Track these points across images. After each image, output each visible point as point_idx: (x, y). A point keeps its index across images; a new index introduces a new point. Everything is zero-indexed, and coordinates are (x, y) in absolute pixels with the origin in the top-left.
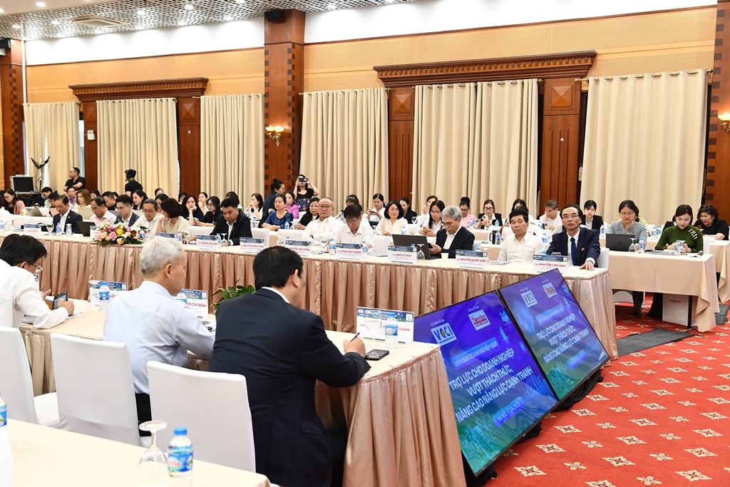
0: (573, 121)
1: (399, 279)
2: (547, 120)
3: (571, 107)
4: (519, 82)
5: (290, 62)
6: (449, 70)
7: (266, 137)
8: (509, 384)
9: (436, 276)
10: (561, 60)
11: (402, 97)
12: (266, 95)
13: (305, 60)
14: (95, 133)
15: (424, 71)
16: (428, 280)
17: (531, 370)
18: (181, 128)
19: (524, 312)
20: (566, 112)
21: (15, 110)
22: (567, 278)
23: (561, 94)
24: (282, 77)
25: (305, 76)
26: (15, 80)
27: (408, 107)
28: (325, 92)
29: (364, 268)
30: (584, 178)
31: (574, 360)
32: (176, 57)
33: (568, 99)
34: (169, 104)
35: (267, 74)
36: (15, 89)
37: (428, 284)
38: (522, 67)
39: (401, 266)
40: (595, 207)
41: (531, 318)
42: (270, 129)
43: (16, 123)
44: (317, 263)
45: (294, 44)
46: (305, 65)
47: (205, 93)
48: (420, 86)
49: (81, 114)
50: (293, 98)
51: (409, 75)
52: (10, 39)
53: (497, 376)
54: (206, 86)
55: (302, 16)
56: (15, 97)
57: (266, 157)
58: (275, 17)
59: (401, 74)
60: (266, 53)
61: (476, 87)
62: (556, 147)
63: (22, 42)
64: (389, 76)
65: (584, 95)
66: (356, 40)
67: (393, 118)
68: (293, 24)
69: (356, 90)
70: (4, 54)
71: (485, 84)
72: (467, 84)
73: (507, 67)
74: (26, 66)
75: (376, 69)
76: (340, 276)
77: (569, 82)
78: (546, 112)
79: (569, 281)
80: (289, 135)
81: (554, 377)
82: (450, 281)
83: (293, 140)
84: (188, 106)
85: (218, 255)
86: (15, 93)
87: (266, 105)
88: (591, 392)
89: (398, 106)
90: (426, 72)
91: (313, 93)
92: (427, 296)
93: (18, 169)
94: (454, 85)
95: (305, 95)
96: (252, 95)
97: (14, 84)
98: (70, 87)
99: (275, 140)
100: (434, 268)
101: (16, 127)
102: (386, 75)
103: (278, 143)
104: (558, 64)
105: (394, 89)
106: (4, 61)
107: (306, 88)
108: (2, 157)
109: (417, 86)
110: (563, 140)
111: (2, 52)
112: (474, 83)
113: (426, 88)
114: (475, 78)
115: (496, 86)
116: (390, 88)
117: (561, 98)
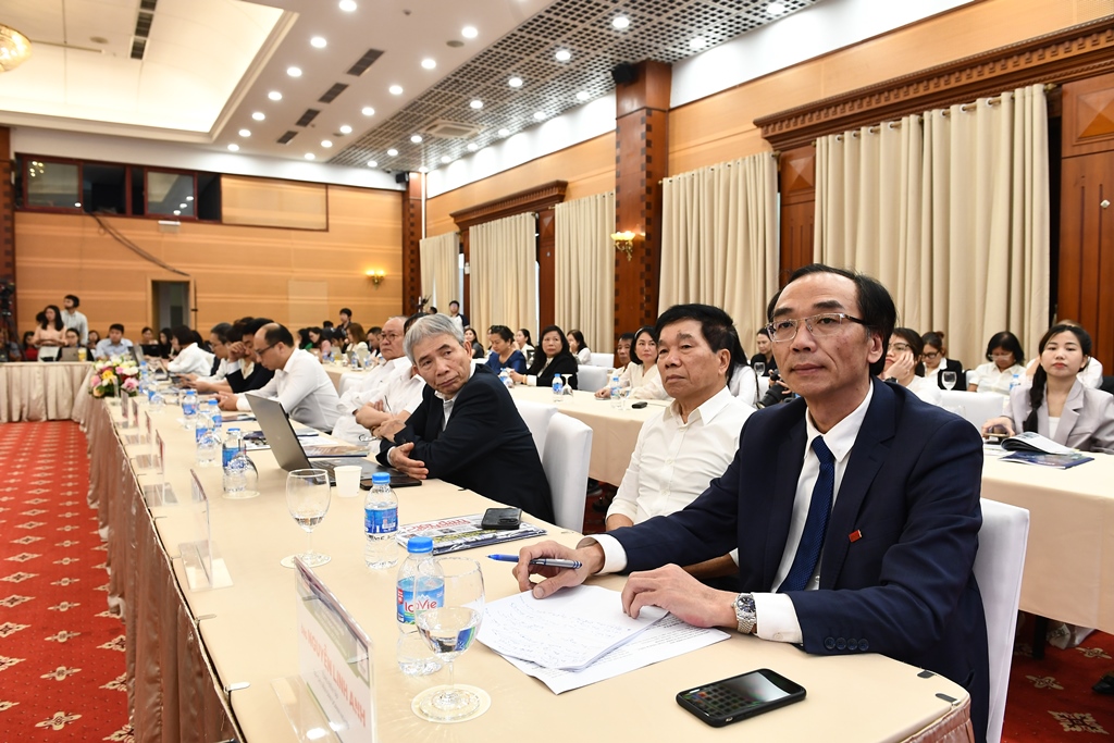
4: (1005, 97)
5: (642, 137)
6: (873, 101)
7: (617, 250)
10: (1095, 37)
11: (799, 164)
13: (670, 133)
14: (469, 263)
15: (832, 111)
18: (542, 249)
21: (412, 247)
23: (1101, 108)
24: (635, 162)
25: (671, 157)
26: (412, 215)
27: (808, 179)
28: (688, 175)
34: (531, 220)
35: (618, 160)
36: (412, 225)
42: (621, 236)
43: (412, 261)
45: (650, 111)
46: (671, 142)
47: (564, 199)
48: (824, 138)
49: (461, 245)
50: (648, 190)
51: (807, 124)
52: (408, 173)
54: (564, 191)
55: (667, 69)
56: (413, 234)
57: (617, 278)
59: (796, 124)
60: (618, 130)
61: (921, 121)
62: (1092, 221)
63: (423, 174)
64: (778, 132)
67: (787, 201)
69: (729, 164)
70: (403, 189)
71: (937, 113)
72: (904, 121)
73: (981, 73)
74: (427, 199)
75: (759, 123)
78: (1066, 150)
80: (642, 242)
83: (647, 250)
84: (548, 220)
86: (412, 229)
87: (618, 203)
90: (835, 113)
91: (675, 179)
94: (882, 126)
95: (666, 181)
96: (606, 194)
97: (412, 220)
98: (452, 215)
99: (626, 253)
101: (412, 265)
102: (774, 130)
103: (630, 257)
104: (1089, 47)
105: (788, 153)
106: (404, 195)
107: (670, 172)
108: (401, 299)
109: (818, 139)
110: (1108, 203)
111: (399, 187)
112: (918, 117)
113: (834, 140)
114: (918, 106)
115: (960, 113)
116: (781, 150)
117: (1100, 115)
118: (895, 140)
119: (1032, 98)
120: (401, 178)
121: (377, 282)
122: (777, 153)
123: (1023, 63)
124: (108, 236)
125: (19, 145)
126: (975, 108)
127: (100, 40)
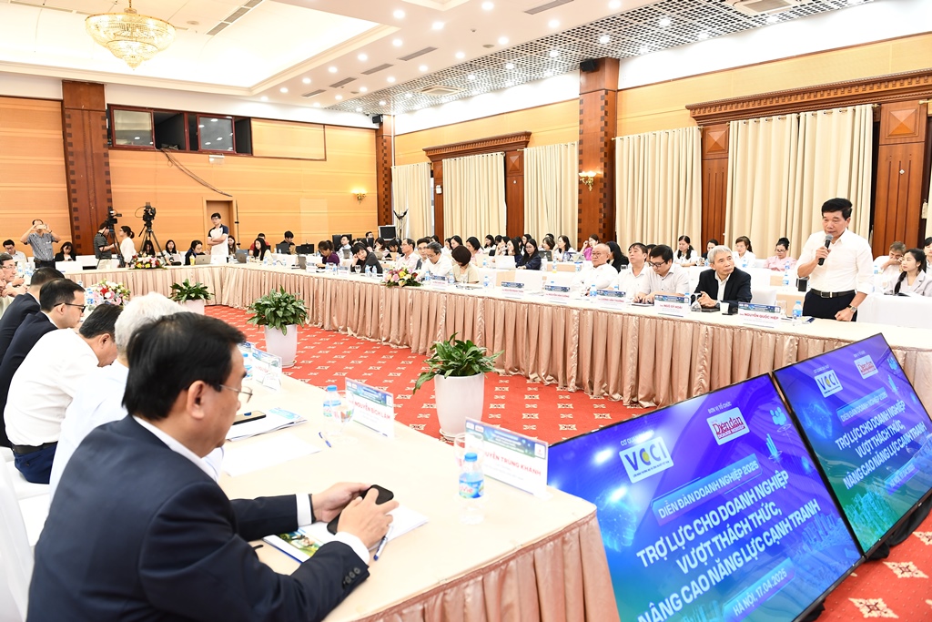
0: (917, 150)
1: (666, 335)
2: (883, 151)
3: (914, 133)
4: (850, 109)
5: (603, 108)
6: (768, 102)
7: (580, 183)
8: (769, 538)
9: (711, 335)
10: (902, 81)
11: (716, 135)
12: (581, 142)
13: (618, 106)
14: (442, 187)
15: (740, 105)
16: (701, 338)
17: (816, 505)
18: (508, 179)
19: (817, 406)
20: (908, 140)
21: (386, 172)
22: (895, 348)
23: (902, 120)
24: (596, 124)
25: (618, 122)
26: (385, 148)
27: (722, 145)
28: (636, 136)
29: (626, 321)
30: (928, 215)
31: (897, 477)
32: (505, 115)
33: (910, 125)
34: (499, 157)
35: (581, 122)
36: (385, 155)
37: (700, 344)
38: (853, 92)
39: (669, 319)
41: (828, 414)
42: (583, 174)
43: (386, 182)
44: (575, 312)
45: (607, 91)
46: (618, 112)
47: (529, 145)
48: (736, 122)
49: (432, 172)
50: (606, 144)
51: (723, 111)
52: (382, 116)
53: (748, 525)
54: (529, 139)
55: (616, 63)
56: (386, 162)
57: (580, 201)
58: (590, 66)
59: (715, 110)
60: (581, 102)
61: (799, 118)
62: (895, 181)
63: (392, 117)
64: (702, 114)
66: (669, 81)
67: (707, 157)
68: (607, 72)
69: (667, 131)
70: (378, 128)
71: (809, 114)
72: (788, 116)
73: (836, 94)
74: (395, 136)
75: (688, 108)
76: (600, 329)
77: (912, 105)
78: (882, 141)
79: (898, 352)
80: (601, 179)
81: (859, 512)
82: (729, 342)
83: (605, 184)
84: (514, 159)
85: (481, 299)
86: (385, 158)
87: (581, 152)
88: (923, 525)
89: (713, 143)
90: (743, 106)
91: (625, 138)
92: (698, 358)
93: (387, 220)
94: (774, 117)
95: (618, 139)
96: (569, 144)
97: (385, 151)
98: (424, 150)
99: (588, 185)
100: (710, 324)
101: (386, 186)
102: (699, 113)
103: (591, 188)
104: (898, 86)
105: (707, 127)
106: (378, 133)
107: (618, 133)
108: (376, 211)
109: (732, 122)
110: (904, 172)
111: (376, 126)
112: (796, 114)
113: (742, 123)
114: (797, 108)
115: (823, 115)
116: (704, 125)
117: (902, 124)
118: (781, 126)
119: (866, 111)
120: (377, 119)
121: (360, 198)
122: (702, 127)
123: (861, 91)
124: (174, 167)
125: (110, 98)
126: (831, 113)
127: (193, 23)
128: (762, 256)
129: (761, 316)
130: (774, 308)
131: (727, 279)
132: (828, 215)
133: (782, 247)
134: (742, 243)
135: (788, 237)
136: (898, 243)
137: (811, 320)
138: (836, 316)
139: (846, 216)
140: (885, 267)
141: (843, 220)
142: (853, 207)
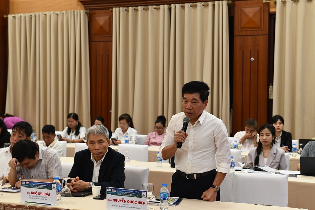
0: (263, 41)
2: (237, 40)
3: (260, 27)
4: (210, 3)
11: (101, 20)
20: (256, 33)
23: (251, 15)
25: (11, 0)
27: (107, 29)
28: (28, 15)
30: (274, 96)
33: (257, 20)
40: (282, 121)
48: (117, 9)
61: (170, 9)
62: (247, 67)
65: (272, 16)
69: (57, 12)
71: (178, 6)
72: (161, 6)
77: (257, 3)
78: (236, 33)
89: (98, 28)
91: (18, 16)
94: (150, 7)
95: (10, 17)
105: (93, 11)
107: (11, 11)
109: (114, 9)
110: (253, 59)
112: (168, 6)
113: (123, 10)
115: (189, 8)
116: (90, 10)
117: (250, 19)
119: (223, 6)
122: (88, 11)
126: (196, 6)
128: (143, 131)
129: (129, 202)
130: (141, 192)
131: (102, 160)
132: (187, 96)
133: (159, 124)
134: (124, 121)
135: (165, 115)
136: (251, 119)
137: (177, 203)
138: (202, 197)
139: (204, 98)
140: (243, 141)
141: (200, 102)
142: (210, 91)
